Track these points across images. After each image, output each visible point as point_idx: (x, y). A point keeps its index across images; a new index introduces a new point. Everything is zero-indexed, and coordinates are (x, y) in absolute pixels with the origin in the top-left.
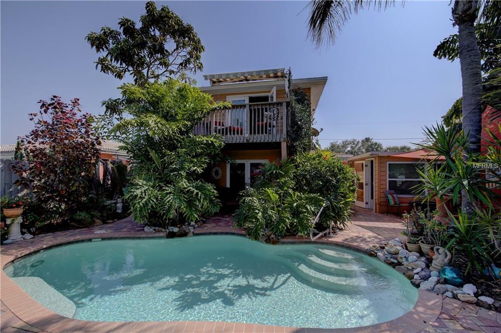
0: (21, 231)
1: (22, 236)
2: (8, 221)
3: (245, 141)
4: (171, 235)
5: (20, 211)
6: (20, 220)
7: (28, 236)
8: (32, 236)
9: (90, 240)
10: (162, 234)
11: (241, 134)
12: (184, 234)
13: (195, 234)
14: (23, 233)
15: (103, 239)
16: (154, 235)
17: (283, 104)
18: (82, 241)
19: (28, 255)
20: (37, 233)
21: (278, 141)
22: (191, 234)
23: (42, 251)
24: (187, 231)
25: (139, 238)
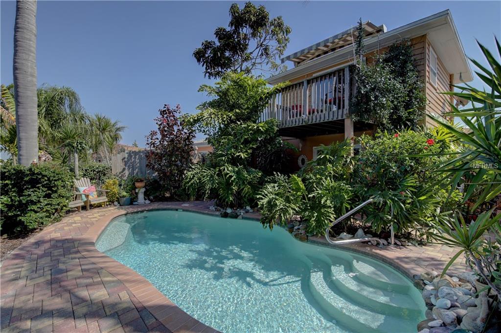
0: (145, 198)
1: (144, 201)
2: (137, 191)
3: (304, 124)
4: (225, 215)
5: (142, 184)
6: (143, 190)
7: (147, 202)
8: (150, 202)
9: (177, 210)
10: (217, 213)
11: (300, 115)
12: (236, 216)
13: (243, 218)
14: (145, 199)
15: (184, 210)
16: (214, 213)
17: (345, 69)
18: (171, 210)
19: (135, 212)
20: (154, 200)
21: (340, 118)
22: (240, 217)
23: (145, 212)
24: (238, 214)
25: (204, 214)
